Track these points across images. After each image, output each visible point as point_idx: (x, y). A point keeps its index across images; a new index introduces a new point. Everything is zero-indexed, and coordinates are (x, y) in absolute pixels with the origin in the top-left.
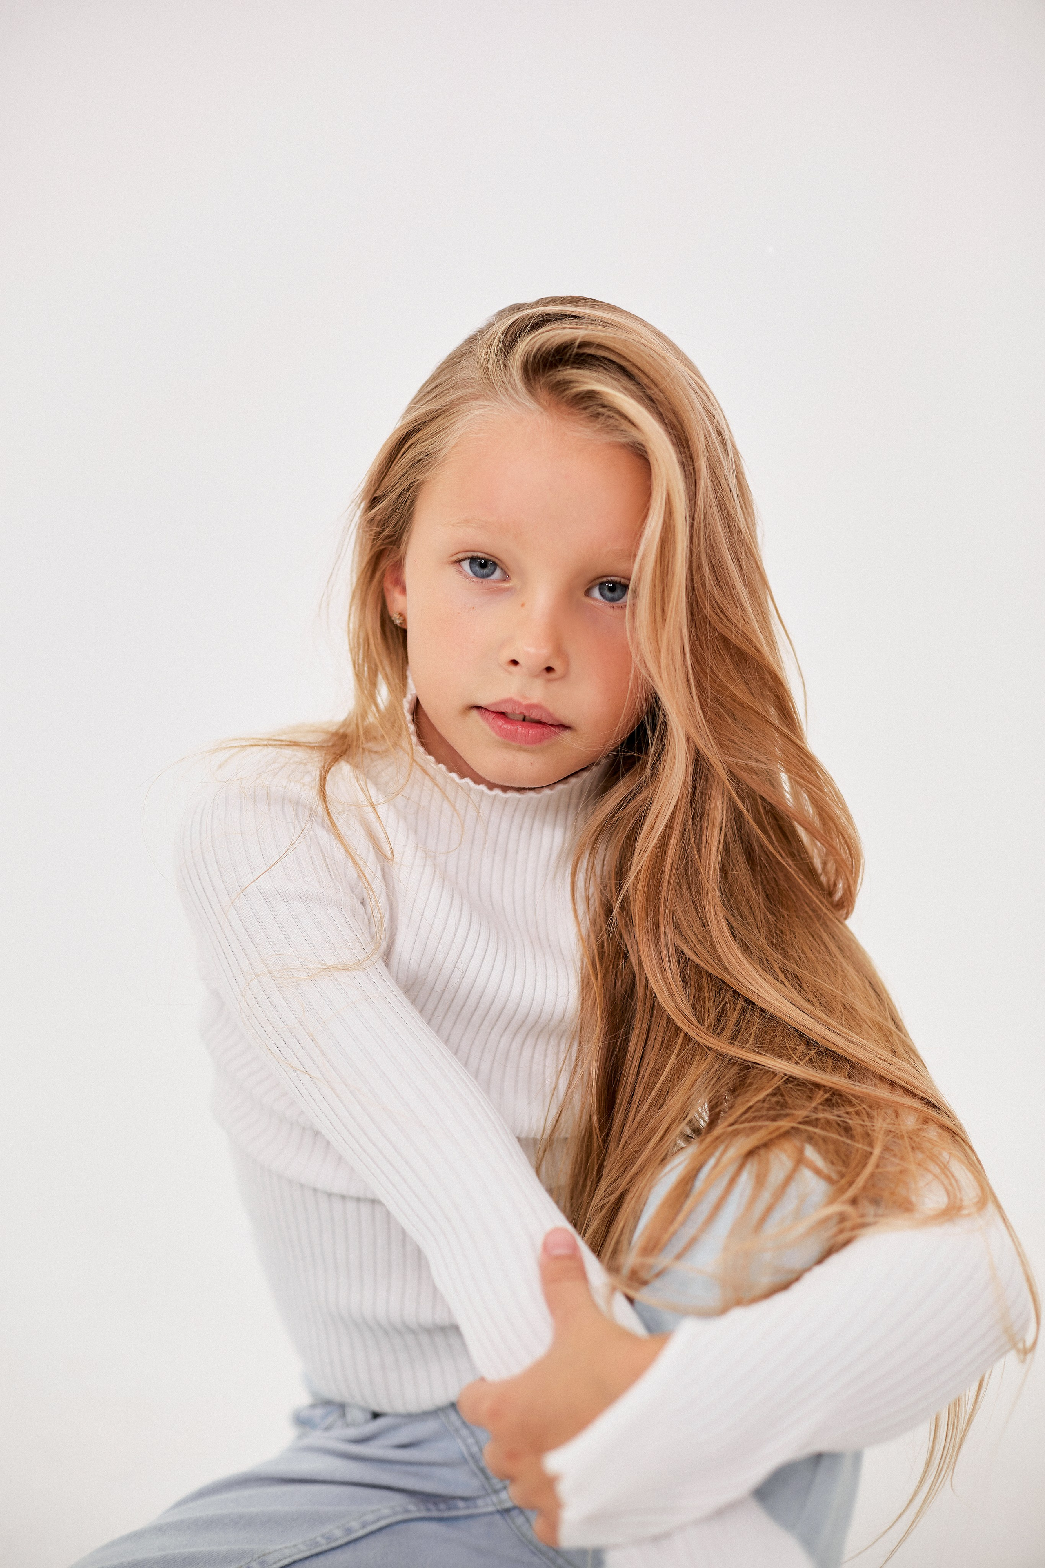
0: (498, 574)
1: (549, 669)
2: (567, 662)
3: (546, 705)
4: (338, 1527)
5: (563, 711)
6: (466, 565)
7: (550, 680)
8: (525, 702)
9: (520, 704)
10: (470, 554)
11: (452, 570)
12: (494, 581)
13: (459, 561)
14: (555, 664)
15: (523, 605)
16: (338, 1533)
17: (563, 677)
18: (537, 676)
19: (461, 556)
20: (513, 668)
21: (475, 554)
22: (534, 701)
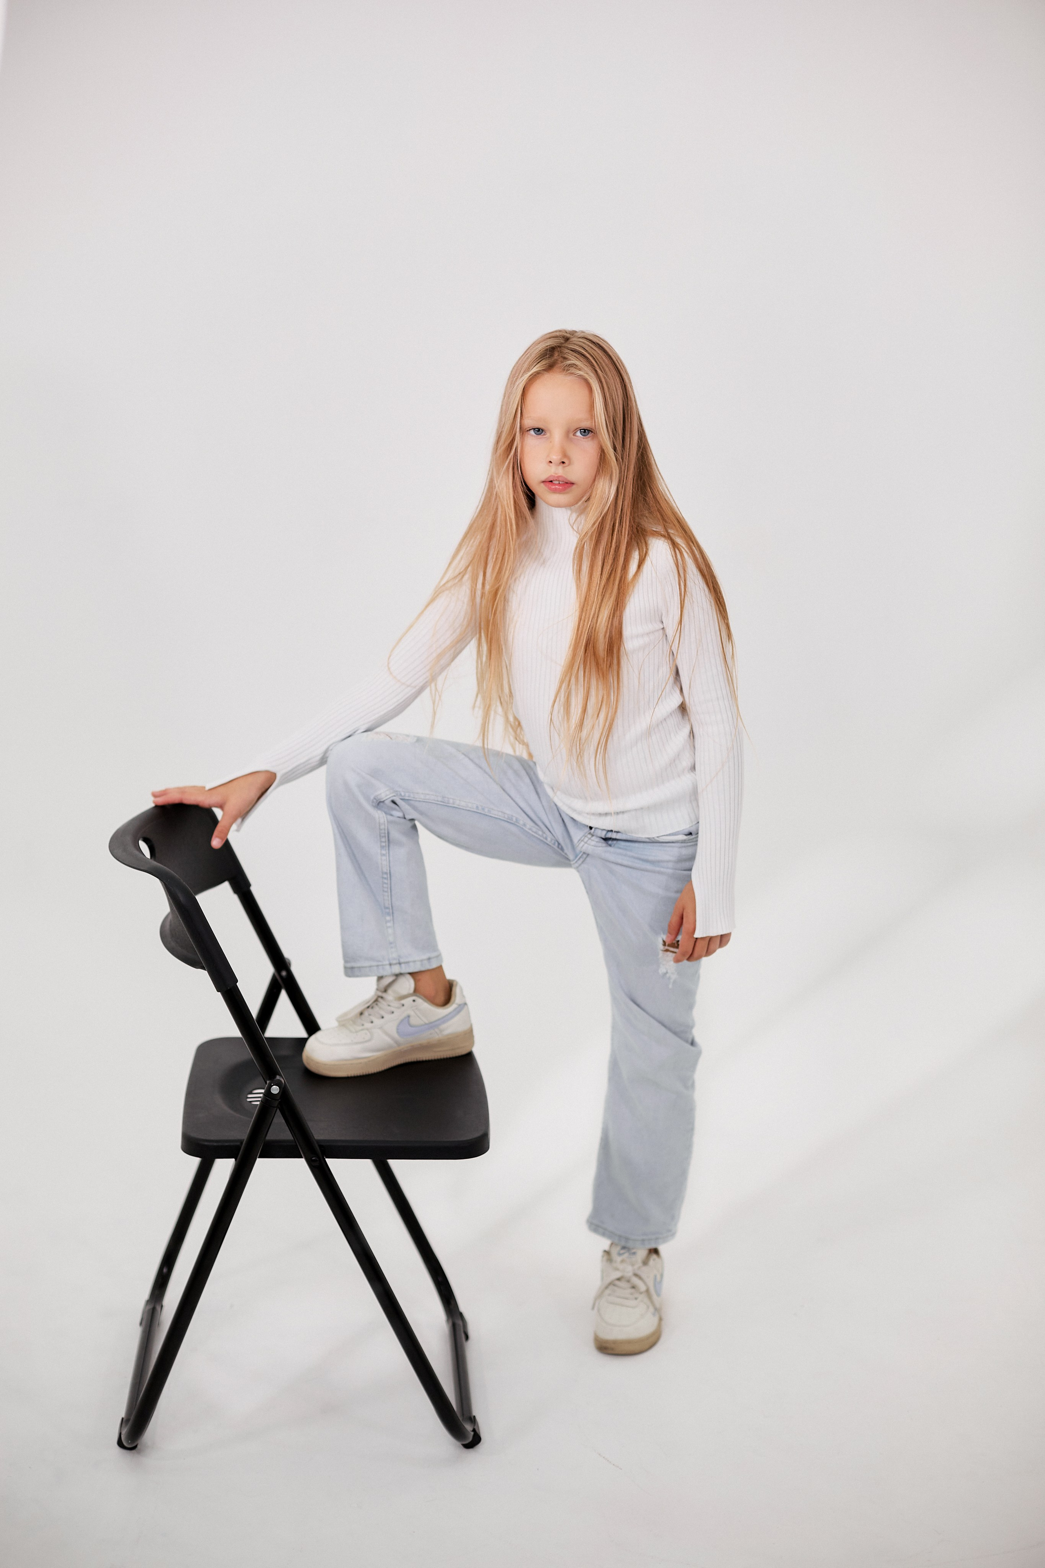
0: (543, 433)
1: (563, 463)
2: (569, 458)
3: (564, 476)
4: (523, 821)
5: (572, 478)
6: (532, 432)
7: (564, 467)
8: (556, 475)
9: (554, 476)
10: (532, 428)
12: (542, 436)
13: (530, 430)
14: (565, 460)
15: (551, 442)
16: (521, 822)
17: (569, 465)
18: (558, 466)
20: (551, 464)
21: (534, 428)
22: (559, 475)
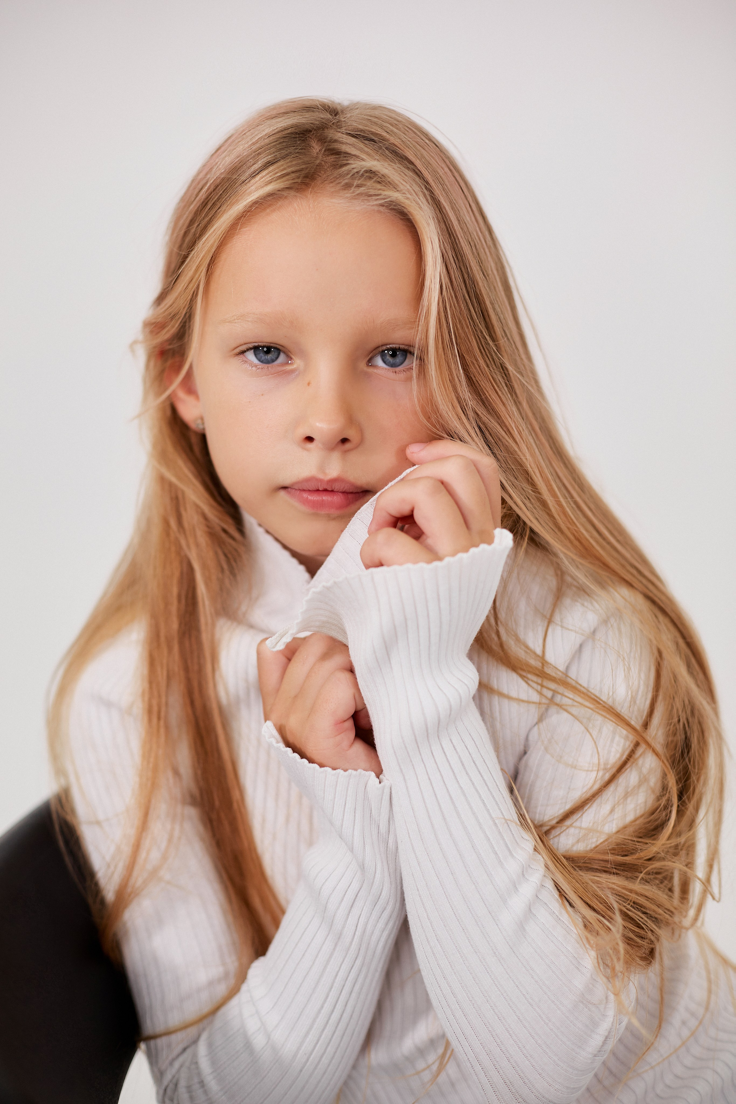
0: (282, 358)
1: (344, 441)
2: (361, 430)
6: (251, 356)
8: (327, 478)
10: (251, 346)
11: (236, 362)
12: (279, 365)
13: (243, 352)
14: (352, 434)
17: (359, 446)
18: (332, 449)
19: (244, 348)
20: (309, 445)
21: (256, 344)
22: (334, 475)
